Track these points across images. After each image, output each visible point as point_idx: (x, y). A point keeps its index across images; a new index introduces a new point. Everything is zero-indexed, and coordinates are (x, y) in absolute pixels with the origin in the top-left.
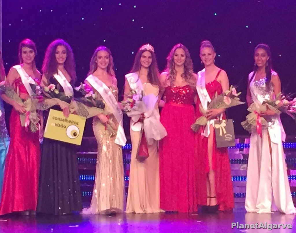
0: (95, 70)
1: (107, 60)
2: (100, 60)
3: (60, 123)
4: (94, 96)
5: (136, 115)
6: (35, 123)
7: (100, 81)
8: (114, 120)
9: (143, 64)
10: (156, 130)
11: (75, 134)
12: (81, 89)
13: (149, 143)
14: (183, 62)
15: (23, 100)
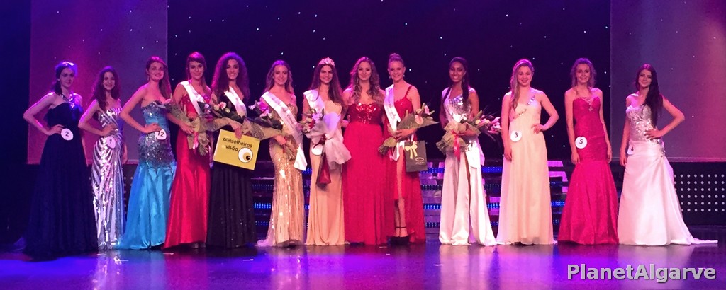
0: (272, 85)
1: (286, 76)
2: (277, 76)
3: (232, 145)
4: (270, 115)
5: (316, 136)
6: (204, 145)
7: (277, 99)
8: (294, 142)
9: (322, 79)
10: (339, 153)
11: (248, 158)
12: (255, 108)
13: (331, 167)
14: (368, 77)
15: (191, 120)
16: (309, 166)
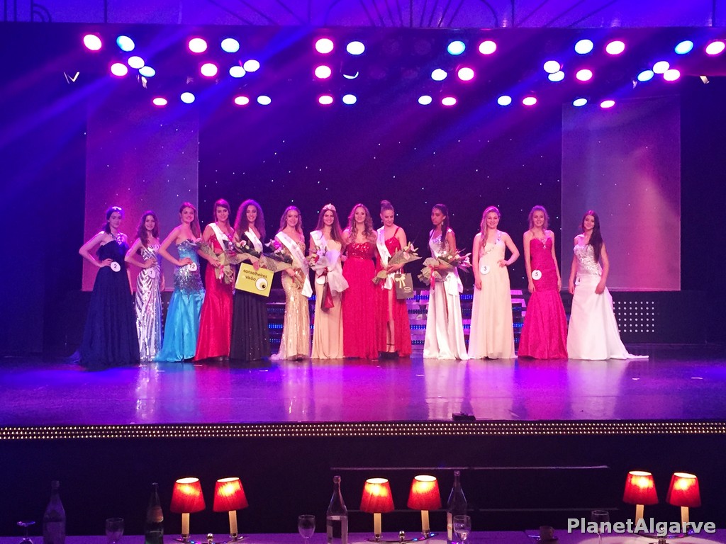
0: (285, 227)
1: (297, 219)
2: (289, 219)
3: (251, 276)
4: (283, 252)
5: (320, 269)
6: (228, 276)
7: (289, 238)
8: (302, 274)
9: (325, 222)
10: (339, 283)
11: (263, 287)
12: (270, 245)
13: (333, 295)
14: (363, 220)
15: (217, 255)
16: (314, 293)
